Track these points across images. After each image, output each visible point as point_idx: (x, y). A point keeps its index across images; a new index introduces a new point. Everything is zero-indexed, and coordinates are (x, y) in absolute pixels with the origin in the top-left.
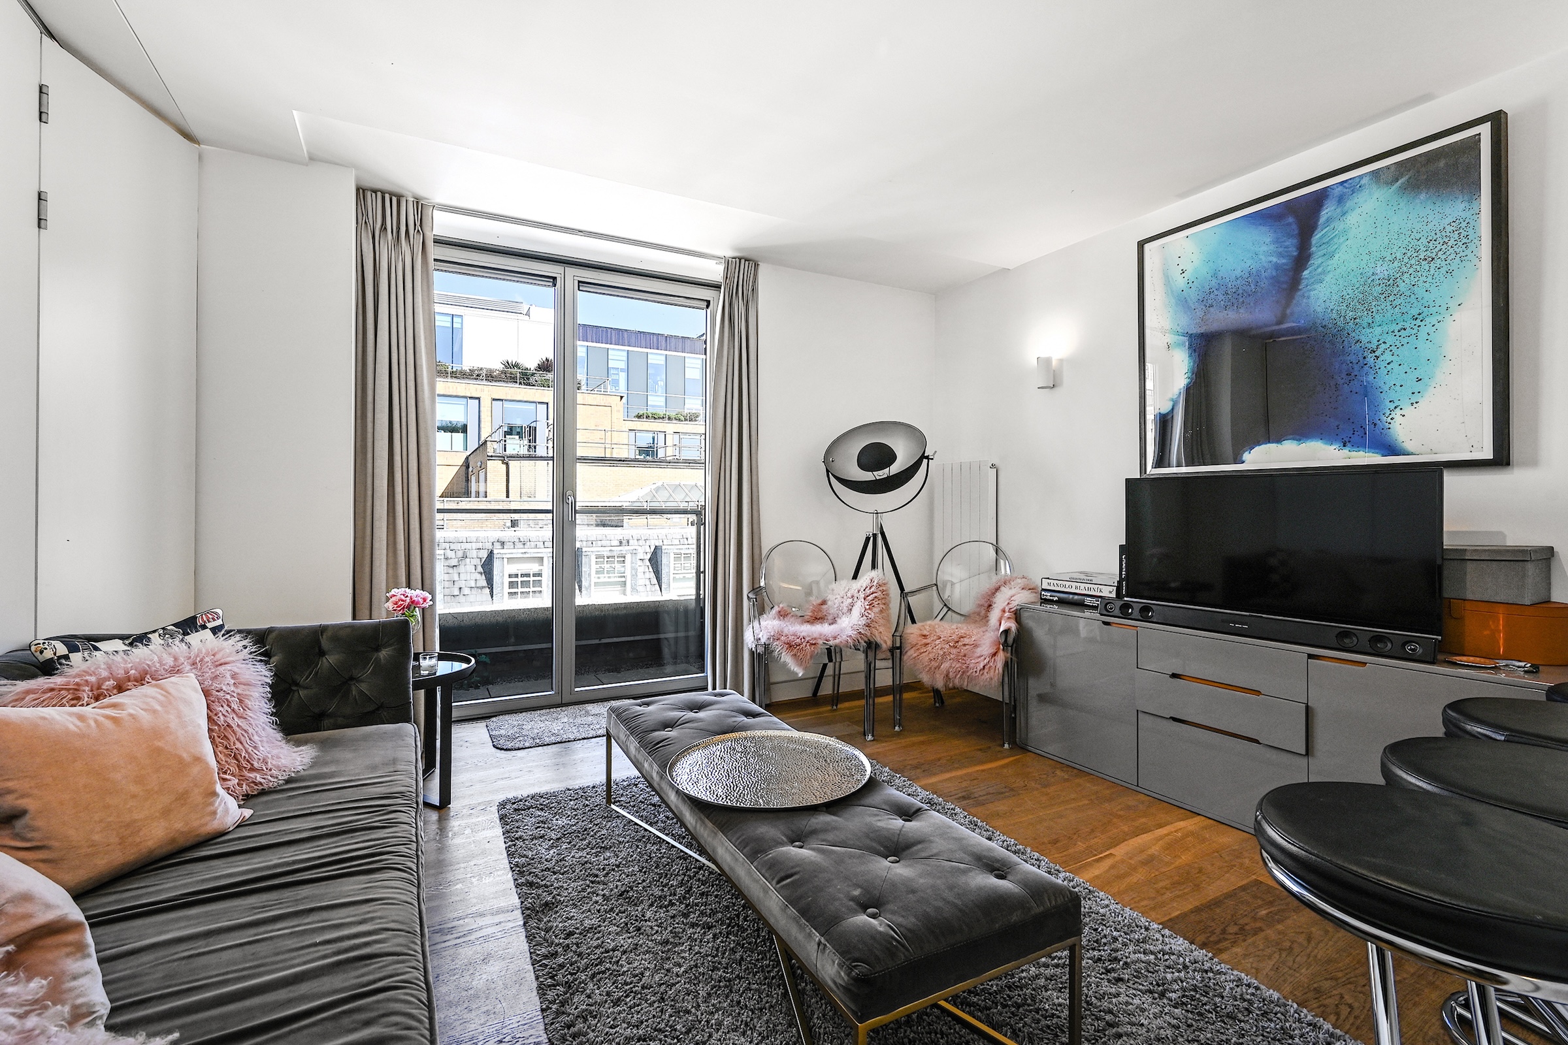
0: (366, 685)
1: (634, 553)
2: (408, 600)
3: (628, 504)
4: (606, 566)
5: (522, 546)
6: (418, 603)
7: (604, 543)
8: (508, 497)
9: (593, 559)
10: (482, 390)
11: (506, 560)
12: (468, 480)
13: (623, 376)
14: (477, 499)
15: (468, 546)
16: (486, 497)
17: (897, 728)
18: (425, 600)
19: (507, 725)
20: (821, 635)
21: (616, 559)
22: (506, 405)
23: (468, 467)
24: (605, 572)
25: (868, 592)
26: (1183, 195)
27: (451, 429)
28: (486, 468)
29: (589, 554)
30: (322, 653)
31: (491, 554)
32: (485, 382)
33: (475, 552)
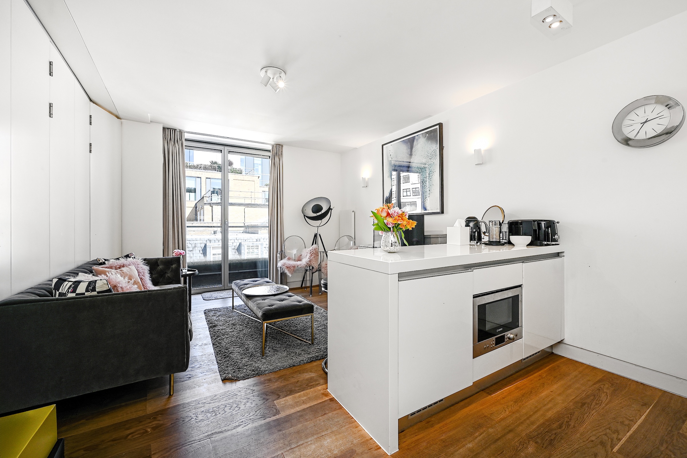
0: (169, 275)
1: (262, 245)
2: (179, 253)
3: (260, 224)
4: (251, 250)
5: (218, 242)
6: (182, 254)
7: (250, 240)
8: (212, 221)
9: (246, 248)
10: (202, 174)
11: (211, 248)
12: (196, 215)
13: (260, 167)
14: (200, 222)
15: (196, 242)
16: (204, 221)
17: (320, 293)
18: (184, 253)
19: (207, 295)
20: (297, 264)
21: (255, 247)
22: (212, 180)
23: (196, 208)
24: (251, 253)
25: (311, 251)
26: (391, 132)
27: (190, 191)
28: (203, 208)
29: (244, 245)
30: (158, 266)
31: (205, 246)
32: (203, 170)
33: (199, 244)
